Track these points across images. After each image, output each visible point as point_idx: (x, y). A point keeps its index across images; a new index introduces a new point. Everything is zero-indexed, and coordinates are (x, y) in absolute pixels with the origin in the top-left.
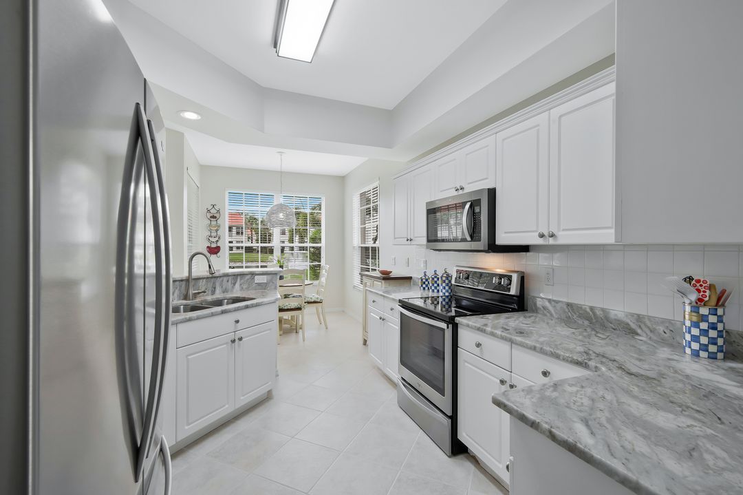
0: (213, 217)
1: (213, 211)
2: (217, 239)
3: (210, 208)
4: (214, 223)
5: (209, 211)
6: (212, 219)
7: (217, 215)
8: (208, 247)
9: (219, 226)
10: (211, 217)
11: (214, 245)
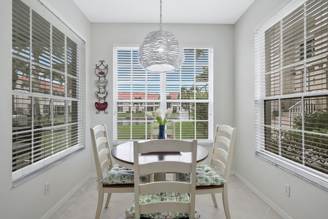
0: (102, 73)
1: (102, 67)
2: (104, 95)
3: (99, 64)
4: (102, 79)
5: (97, 67)
6: (100, 75)
7: (105, 71)
8: (96, 103)
9: (107, 82)
10: (100, 73)
11: (102, 102)
